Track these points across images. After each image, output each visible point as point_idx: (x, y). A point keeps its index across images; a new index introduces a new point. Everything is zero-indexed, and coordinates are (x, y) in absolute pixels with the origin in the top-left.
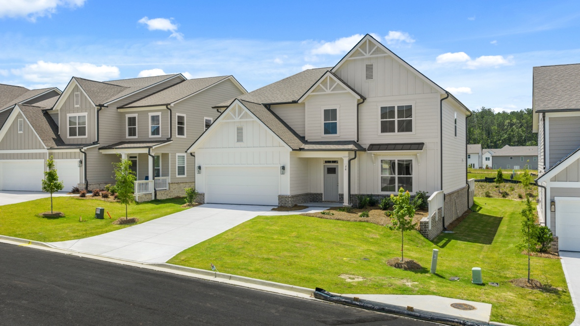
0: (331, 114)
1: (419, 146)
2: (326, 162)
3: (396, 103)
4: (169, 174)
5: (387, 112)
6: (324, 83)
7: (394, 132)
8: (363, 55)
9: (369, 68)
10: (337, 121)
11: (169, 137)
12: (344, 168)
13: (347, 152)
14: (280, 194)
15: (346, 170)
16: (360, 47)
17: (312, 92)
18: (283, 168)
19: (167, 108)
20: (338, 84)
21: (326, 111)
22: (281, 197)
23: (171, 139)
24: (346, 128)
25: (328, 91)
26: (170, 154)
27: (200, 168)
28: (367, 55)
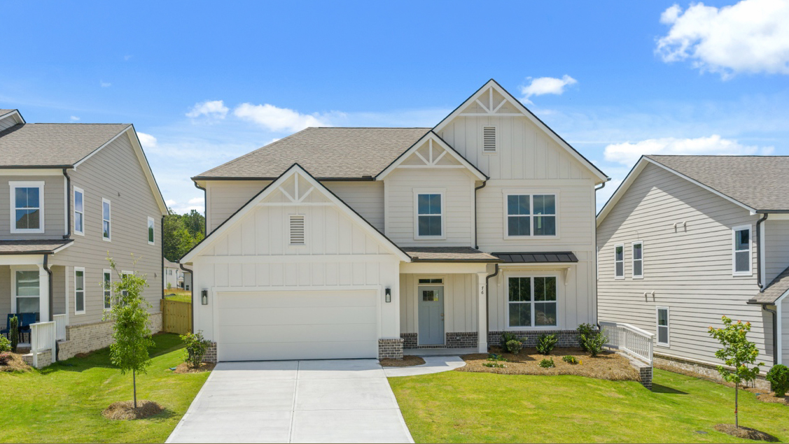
0: (430, 203)
1: (569, 257)
2: (421, 281)
3: (530, 190)
4: (64, 308)
5: (517, 203)
6: (424, 150)
7: (529, 234)
8: (485, 112)
9: (490, 134)
10: (443, 215)
11: (66, 233)
12: (480, 290)
13: (486, 264)
14: (380, 336)
15: (482, 293)
16: (478, 99)
17: (403, 163)
18: (388, 291)
19: (65, 174)
20: (448, 153)
21: (422, 198)
22: (383, 343)
23: (71, 238)
24: (455, 226)
25: (430, 165)
26: (67, 269)
27: (205, 293)
28: (491, 113)
